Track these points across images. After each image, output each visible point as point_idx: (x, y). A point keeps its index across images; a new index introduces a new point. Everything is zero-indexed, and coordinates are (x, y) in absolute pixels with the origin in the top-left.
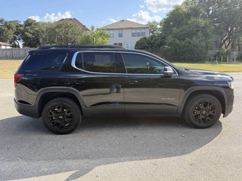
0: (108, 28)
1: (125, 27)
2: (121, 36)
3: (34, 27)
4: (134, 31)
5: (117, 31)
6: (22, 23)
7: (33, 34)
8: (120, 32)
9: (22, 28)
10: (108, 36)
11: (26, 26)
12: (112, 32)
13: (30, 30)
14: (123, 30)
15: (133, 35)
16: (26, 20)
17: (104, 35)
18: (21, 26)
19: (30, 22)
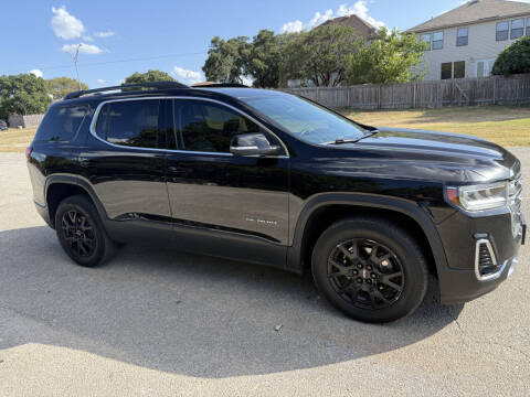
0: (431, 26)
1: (476, 18)
2: (462, 41)
3: (269, 47)
4: (503, 26)
5: (454, 31)
6: (250, 41)
7: (267, 62)
8: (462, 33)
9: (248, 52)
10: (418, 49)
11: (256, 45)
12: (438, 36)
13: (262, 55)
14: (472, 28)
15: (500, 36)
16: (257, 34)
17: (409, 46)
18: (247, 46)
19: (265, 35)
